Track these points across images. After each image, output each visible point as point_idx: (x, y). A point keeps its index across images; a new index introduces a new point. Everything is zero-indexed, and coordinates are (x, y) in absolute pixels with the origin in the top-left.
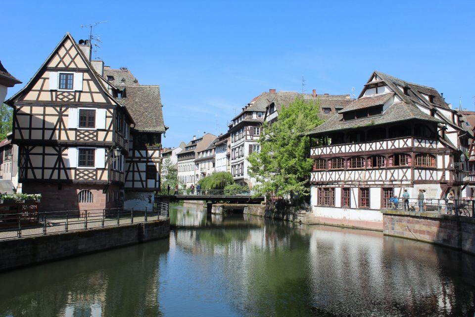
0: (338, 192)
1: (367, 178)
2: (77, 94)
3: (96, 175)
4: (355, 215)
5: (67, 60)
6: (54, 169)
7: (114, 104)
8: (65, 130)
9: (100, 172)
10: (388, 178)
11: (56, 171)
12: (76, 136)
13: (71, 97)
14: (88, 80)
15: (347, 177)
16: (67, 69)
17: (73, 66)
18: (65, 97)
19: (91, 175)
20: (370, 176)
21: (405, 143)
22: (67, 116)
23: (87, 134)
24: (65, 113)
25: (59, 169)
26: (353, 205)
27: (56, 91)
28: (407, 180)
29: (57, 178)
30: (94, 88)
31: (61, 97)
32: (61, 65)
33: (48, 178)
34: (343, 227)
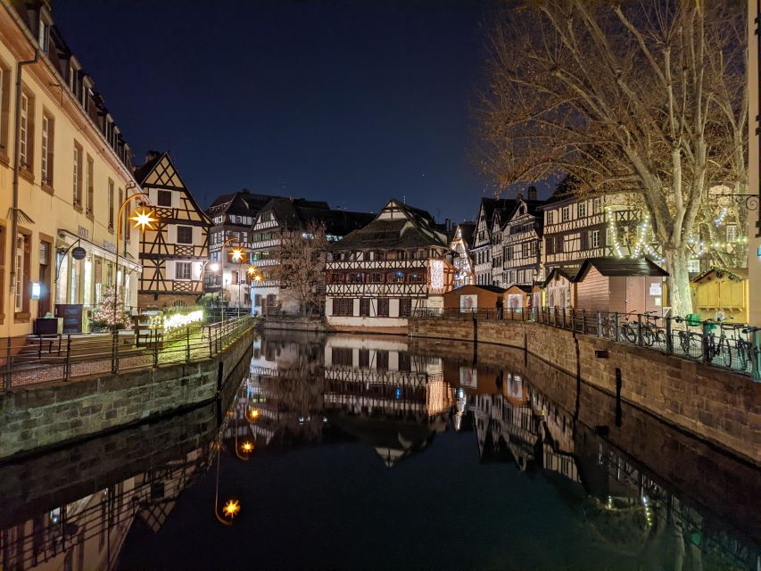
0: (357, 303)
1: (386, 291)
2: (175, 212)
3: (192, 287)
4: (373, 322)
5: (165, 178)
6: (153, 280)
7: (208, 222)
8: (165, 244)
9: (195, 284)
10: (406, 292)
11: (155, 283)
12: (175, 250)
13: (169, 214)
14: (185, 199)
15: (366, 290)
16: (165, 186)
17: (170, 184)
18: (163, 213)
19: (187, 286)
20: (389, 290)
21: (422, 264)
22: (166, 231)
23: (184, 249)
24: (164, 229)
25: (158, 280)
26: (372, 314)
27: (155, 207)
28: (423, 293)
29: (155, 289)
30: (191, 207)
31: (159, 213)
32: (159, 183)
33: (147, 289)
34: (362, 333)
